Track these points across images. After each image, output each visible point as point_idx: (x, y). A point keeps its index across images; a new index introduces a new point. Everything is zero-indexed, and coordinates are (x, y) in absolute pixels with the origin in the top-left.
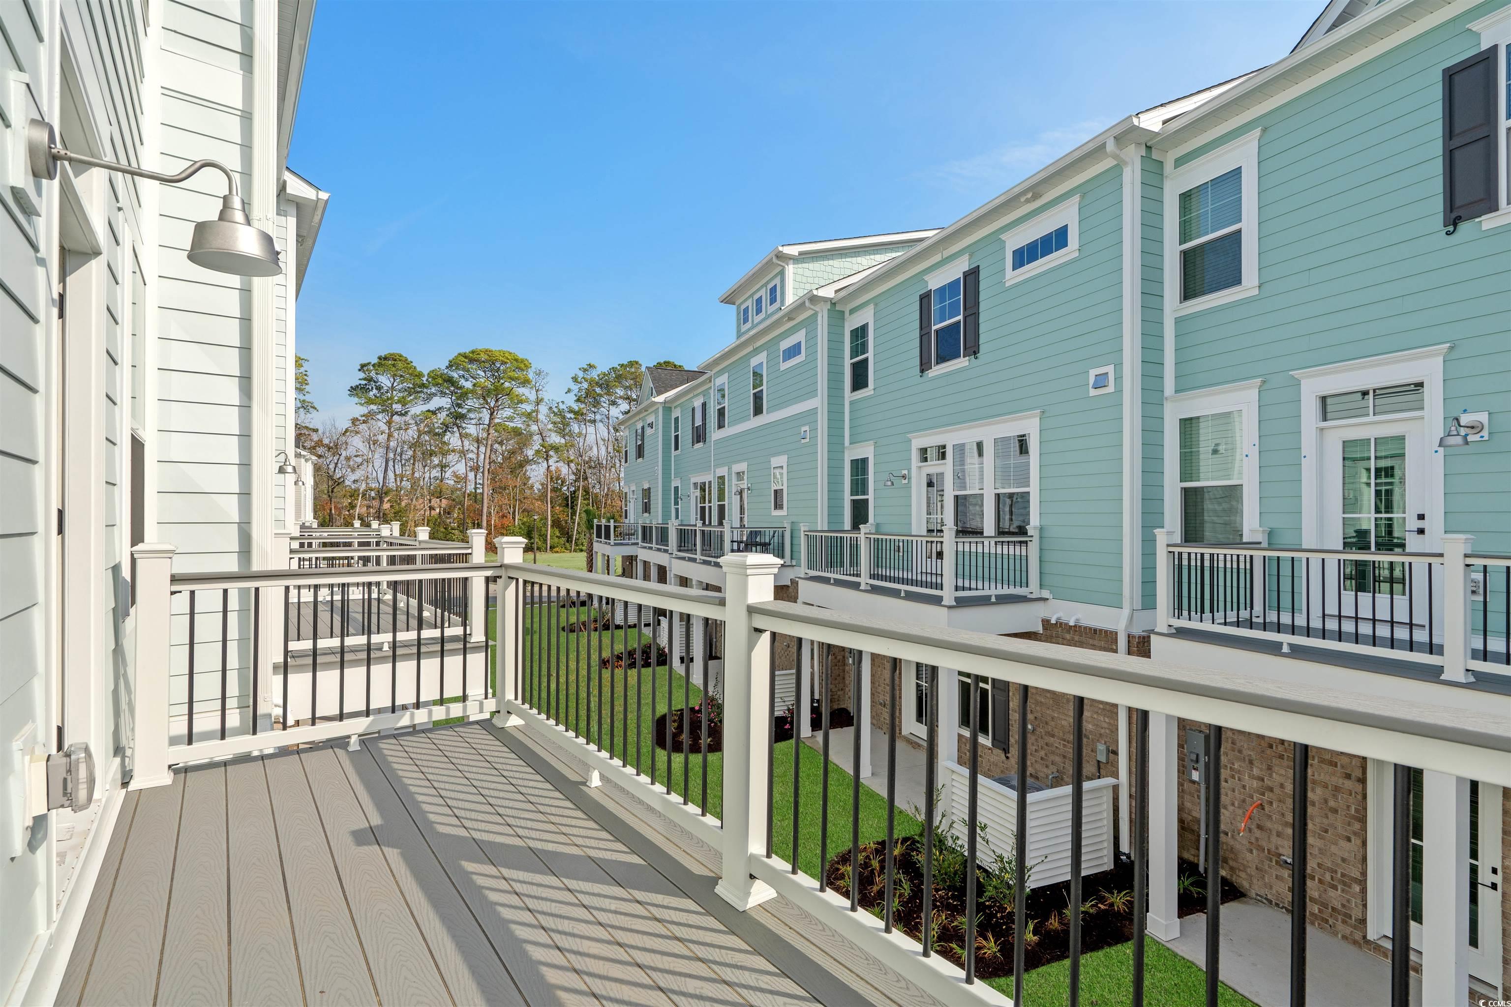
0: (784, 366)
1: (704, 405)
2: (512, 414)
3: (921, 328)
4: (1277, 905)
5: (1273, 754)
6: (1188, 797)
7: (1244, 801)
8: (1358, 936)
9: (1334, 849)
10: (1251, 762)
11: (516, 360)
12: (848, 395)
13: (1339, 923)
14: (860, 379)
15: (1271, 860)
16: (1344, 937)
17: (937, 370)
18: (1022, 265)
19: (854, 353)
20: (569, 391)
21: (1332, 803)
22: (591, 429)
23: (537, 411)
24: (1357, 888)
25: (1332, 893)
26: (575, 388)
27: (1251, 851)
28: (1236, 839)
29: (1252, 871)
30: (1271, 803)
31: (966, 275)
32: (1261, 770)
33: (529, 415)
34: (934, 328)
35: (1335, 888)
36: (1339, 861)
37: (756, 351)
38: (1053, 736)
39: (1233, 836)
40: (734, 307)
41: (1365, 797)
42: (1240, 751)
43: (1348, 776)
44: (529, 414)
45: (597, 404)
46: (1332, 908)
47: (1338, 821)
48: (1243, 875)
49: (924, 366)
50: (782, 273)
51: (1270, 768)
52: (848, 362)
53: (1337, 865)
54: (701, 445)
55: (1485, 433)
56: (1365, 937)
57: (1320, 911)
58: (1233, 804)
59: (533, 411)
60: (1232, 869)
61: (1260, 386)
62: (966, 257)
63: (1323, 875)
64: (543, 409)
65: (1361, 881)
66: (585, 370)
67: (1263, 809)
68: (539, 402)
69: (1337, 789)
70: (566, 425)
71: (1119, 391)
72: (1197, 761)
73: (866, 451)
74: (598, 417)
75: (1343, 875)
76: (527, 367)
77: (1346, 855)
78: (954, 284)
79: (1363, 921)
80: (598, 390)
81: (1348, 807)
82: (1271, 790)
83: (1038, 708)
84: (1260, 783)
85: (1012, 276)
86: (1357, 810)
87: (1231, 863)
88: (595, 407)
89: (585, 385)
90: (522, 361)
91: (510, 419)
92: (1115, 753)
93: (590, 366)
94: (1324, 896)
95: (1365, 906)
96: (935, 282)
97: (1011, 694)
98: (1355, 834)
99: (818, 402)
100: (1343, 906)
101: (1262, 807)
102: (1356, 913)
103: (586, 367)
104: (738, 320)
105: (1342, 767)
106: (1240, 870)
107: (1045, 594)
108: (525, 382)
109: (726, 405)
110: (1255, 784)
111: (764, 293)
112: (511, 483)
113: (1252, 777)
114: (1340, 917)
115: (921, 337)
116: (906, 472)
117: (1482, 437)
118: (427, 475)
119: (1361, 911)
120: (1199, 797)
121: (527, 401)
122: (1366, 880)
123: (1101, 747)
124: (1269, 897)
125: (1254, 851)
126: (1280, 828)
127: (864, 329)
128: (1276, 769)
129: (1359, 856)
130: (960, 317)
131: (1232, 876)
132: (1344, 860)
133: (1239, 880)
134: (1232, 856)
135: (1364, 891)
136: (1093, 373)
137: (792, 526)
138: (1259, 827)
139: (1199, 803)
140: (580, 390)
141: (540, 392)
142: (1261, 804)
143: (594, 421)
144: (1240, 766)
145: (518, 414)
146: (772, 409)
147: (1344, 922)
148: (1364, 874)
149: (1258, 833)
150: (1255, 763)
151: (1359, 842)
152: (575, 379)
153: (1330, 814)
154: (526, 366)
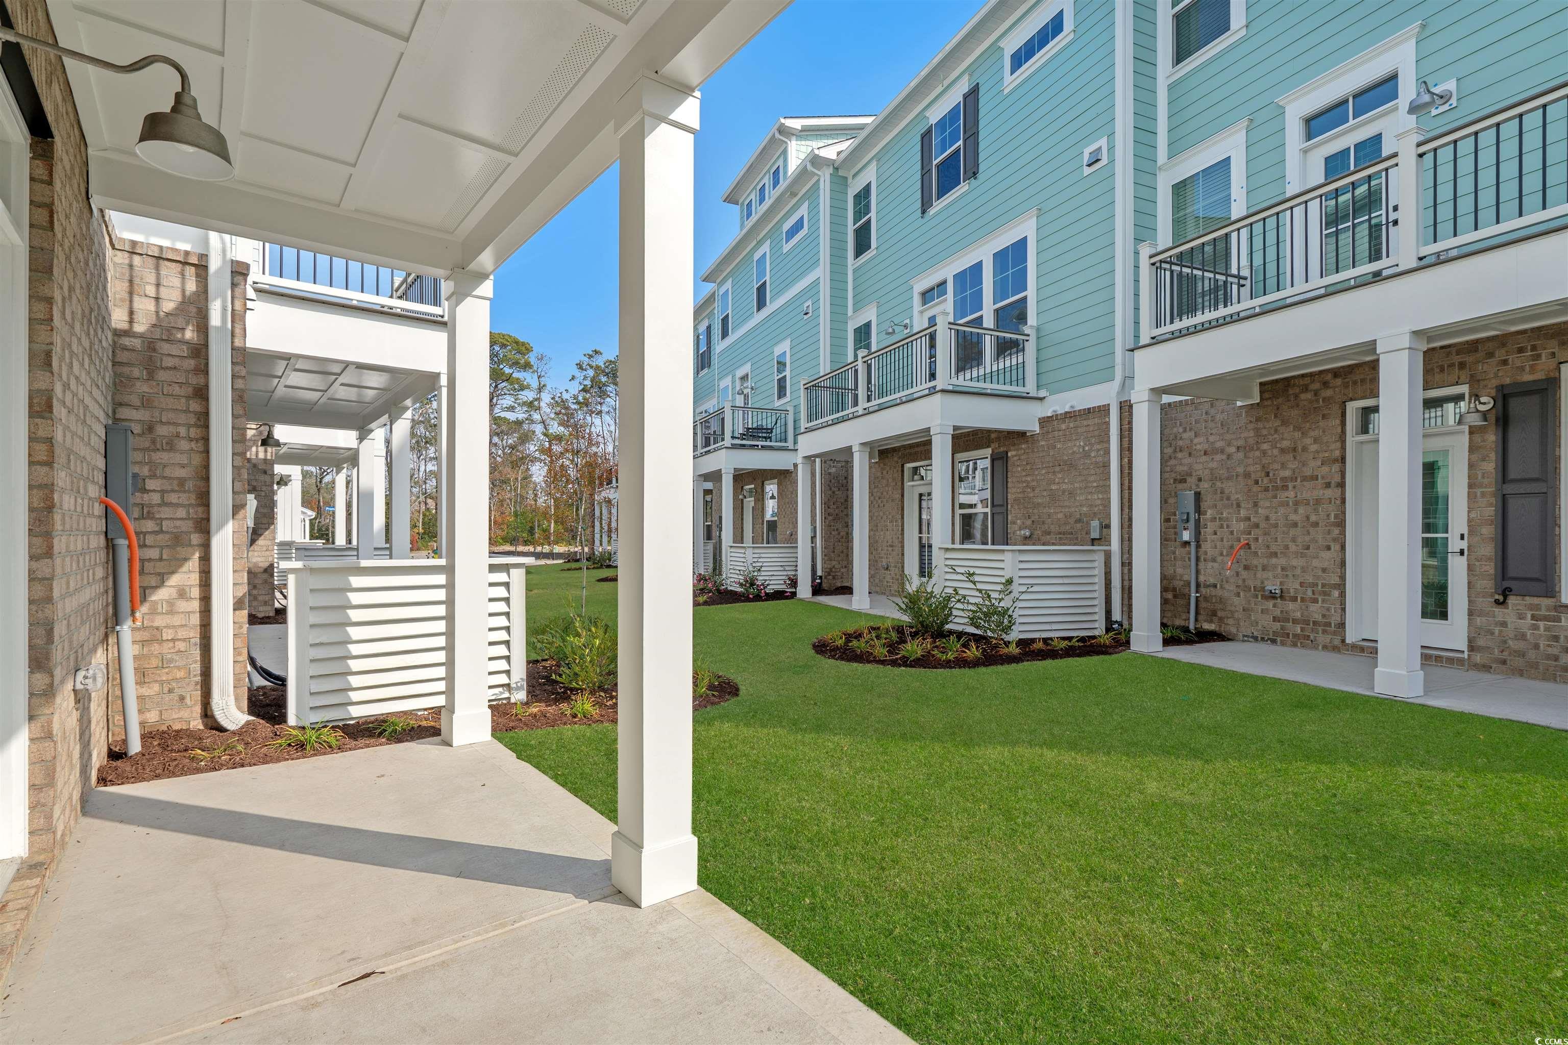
0: (786, 248)
1: (709, 328)
2: (513, 404)
3: (922, 168)
4: (1263, 639)
5: (1259, 489)
6: (1180, 562)
7: (1232, 547)
8: (1337, 642)
9: (1315, 563)
10: (1238, 506)
11: (517, 343)
12: (851, 263)
13: (1321, 634)
14: (862, 244)
15: (1257, 596)
16: (1325, 647)
17: (938, 206)
18: (1020, 66)
19: (858, 215)
20: (573, 378)
21: (1313, 518)
22: (597, 421)
23: (539, 399)
24: (1336, 593)
25: (1314, 607)
26: (579, 375)
27: (1238, 595)
28: (1224, 589)
29: (1239, 615)
30: (1257, 539)
31: (965, 97)
32: (1248, 509)
33: (530, 405)
34: (935, 163)
35: (1315, 601)
36: (1320, 573)
37: (760, 243)
38: (1049, 533)
39: (1221, 587)
40: (738, 207)
41: (1343, 501)
42: (1228, 499)
43: (1328, 485)
44: (531, 402)
45: (603, 394)
46: (1314, 622)
47: (1318, 534)
48: (1231, 621)
49: (926, 205)
50: (785, 152)
51: (1256, 505)
52: (851, 228)
53: (1318, 578)
54: (706, 371)
55: (1454, 101)
56: (1343, 641)
57: (1302, 629)
58: (1222, 554)
59: (536, 400)
60: (1221, 619)
61: (1248, 126)
62: (966, 77)
63: (1305, 593)
64: (546, 398)
65: (1339, 585)
66: (590, 356)
67: (1250, 548)
68: (540, 389)
69: (1318, 502)
70: (570, 415)
71: (1112, 161)
72: (1188, 521)
73: (870, 314)
74: (605, 408)
75: (1323, 585)
76: (529, 350)
77: (1325, 565)
78: (954, 113)
79: (1342, 625)
80: (604, 379)
81: (1328, 515)
82: (1257, 526)
83: (1036, 511)
84: (1247, 523)
85: (1010, 81)
86: (1336, 516)
87: (1220, 614)
88: (600, 397)
89: (591, 373)
90: (523, 344)
91: (511, 409)
92: (1108, 526)
93: (596, 352)
94: (1306, 613)
95: (1344, 610)
96: (935, 116)
97: (1009, 507)
98: (1334, 540)
99: (821, 273)
100: (1324, 616)
101: (1248, 545)
102: (1335, 619)
103: (591, 353)
104: (742, 218)
105: (1323, 478)
106: (1228, 618)
107: (1042, 394)
108: (527, 366)
109: (730, 311)
110: (1242, 525)
111: (767, 180)
112: (512, 476)
113: (1239, 520)
114: (1320, 629)
115: (923, 176)
116: (908, 321)
117: (1451, 105)
118: (422, 469)
119: (1339, 615)
120: (1189, 559)
121: (528, 387)
122: (1345, 584)
123: (1095, 524)
124: (1256, 634)
125: (1242, 594)
126: (1265, 562)
127: (867, 189)
128: (1261, 503)
129: (1338, 560)
130: (961, 142)
131: (1220, 626)
132: (1324, 570)
133: (1228, 628)
134: (1221, 606)
135: (1343, 594)
136: (1087, 152)
137: (795, 410)
138: (1246, 568)
139: (1190, 566)
140: (585, 378)
141: (543, 379)
142: (1248, 544)
143: (600, 413)
144: (1229, 513)
145: (519, 404)
146: (776, 296)
147: (1324, 632)
148: (1343, 578)
149: (1244, 574)
150: (1243, 505)
151: (1338, 547)
152: (580, 366)
153: (1311, 530)
154: (527, 349)
